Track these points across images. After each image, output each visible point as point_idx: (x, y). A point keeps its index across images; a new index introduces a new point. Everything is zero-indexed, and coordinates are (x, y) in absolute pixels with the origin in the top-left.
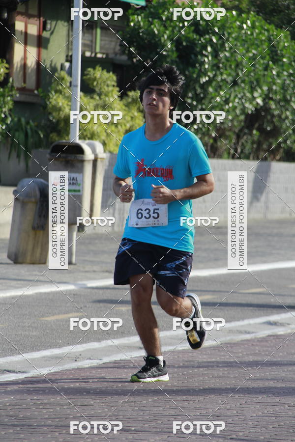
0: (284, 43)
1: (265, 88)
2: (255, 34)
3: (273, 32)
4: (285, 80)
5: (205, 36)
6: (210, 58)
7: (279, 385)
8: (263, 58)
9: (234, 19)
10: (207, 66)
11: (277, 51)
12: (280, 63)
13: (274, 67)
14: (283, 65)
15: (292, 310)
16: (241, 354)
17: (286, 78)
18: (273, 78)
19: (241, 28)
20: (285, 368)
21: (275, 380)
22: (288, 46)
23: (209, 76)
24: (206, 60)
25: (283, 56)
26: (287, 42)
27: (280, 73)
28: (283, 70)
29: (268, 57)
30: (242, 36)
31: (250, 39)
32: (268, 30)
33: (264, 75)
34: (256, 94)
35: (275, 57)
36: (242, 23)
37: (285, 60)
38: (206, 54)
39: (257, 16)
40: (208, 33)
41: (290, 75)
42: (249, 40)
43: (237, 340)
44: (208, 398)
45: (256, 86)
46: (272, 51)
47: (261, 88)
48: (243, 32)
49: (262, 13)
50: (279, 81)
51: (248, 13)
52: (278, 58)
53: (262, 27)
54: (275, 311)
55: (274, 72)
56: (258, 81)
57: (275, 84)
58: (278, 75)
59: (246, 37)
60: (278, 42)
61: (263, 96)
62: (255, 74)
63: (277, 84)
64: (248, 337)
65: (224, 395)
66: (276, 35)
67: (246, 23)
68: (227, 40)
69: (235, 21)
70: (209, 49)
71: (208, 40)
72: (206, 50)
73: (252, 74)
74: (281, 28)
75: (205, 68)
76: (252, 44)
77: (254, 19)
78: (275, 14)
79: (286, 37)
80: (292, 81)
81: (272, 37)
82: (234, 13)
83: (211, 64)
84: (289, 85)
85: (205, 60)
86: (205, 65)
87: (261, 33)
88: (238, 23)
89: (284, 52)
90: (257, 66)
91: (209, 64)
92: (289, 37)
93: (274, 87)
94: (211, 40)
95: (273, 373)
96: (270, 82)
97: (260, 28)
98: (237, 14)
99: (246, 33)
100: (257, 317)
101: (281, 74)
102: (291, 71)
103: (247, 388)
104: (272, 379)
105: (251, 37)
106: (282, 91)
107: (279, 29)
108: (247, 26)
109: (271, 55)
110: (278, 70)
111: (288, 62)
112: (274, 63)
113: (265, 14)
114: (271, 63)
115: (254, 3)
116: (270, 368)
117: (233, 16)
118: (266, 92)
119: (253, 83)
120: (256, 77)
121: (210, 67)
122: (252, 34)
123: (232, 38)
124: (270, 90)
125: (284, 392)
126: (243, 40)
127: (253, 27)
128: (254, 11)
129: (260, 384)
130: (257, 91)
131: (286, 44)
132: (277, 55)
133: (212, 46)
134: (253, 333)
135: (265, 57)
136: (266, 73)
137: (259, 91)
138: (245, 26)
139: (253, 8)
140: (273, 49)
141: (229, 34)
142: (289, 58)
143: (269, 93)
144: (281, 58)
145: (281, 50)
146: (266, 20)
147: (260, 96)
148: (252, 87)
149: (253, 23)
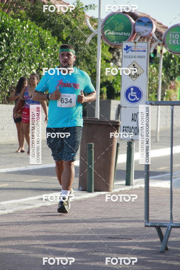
0: (48, 38)
1: (38, 64)
2: (31, 33)
3: (42, 31)
4: (49, 59)
5: (2, 33)
6: (5, 46)
7: (48, 234)
8: (36, 46)
9: (18, 24)
10: (3, 51)
11: (44, 42)
12: (46, 49)
13: (42, 51)
14: (47, 51)
15: (55, 191)
16: (26, 217)
17: (49, 58)
18: (42, 58)
19: (23, 29)
20: (51, 225)
21: (45, 232)
23: (5, 57)
24: (3, 47)
25: (47, 45)
26: (50, 37)
27: (46, 55)
28: (48, 53)
29: (39, 46)
30: (23, 33)
31: (28, 35)
32: (38, 30)
33: (37, 56)
34: (32, 67)
36: (23, 26)
37: (48, 47)
38: (3, 43)
39: (32, 22)
40: (4, 32)
41: (52, 56)
42: (27, 36)
43: (24, 209)
44: (7, 243)
45: (32, 62)
46: (41, 43)
47: (35, 63)
48: (24, 31)
49: (35, 20)
50: (45, 60)
51: (27, 20)
52: (44, 46)
53: (35, 28)
54: (45, 192)
55: (43, 55)
56: (33, 59)
57: (43, 61)
58: (45, 56)
59: (25, 33)
60: (45, 37)
61: (37, 68)
62: (31, 56)
63: (45, 61)
64: (30, 207)
65: (16, 241)
66: (43, 33)
67: (26, 26)
68: (15, 35)
70: (4, 41)
71: (4, 35)
72: (2, 41)
73: (30, 56)
74: (46, 29)
75: (3, 52)
76: (30, 38)
77: (30, 24)
78: (42, 21)
79: (48, 34)
80: (53, 59)
81: (41, 34)
82: (19, 20)
83: (6, 50)
84: (51, 62)
85: (2, 47)
86: (2, 50)
87: (34, 32)
88: (21, 26)
89: (48, 43)
90: (33, 51)
91: (4, 50)
92: (51, 34)
93: (43, 63)
95: (44, 228)
96: (40, 60)
98: (20, 21)
99: (25, 32)
100: (35, 196)
101: (46, 56)
102: (52, 54)
103: (30, 237)
104: (44, 231)
105: (29, 34)
106: (47, 65)
107: (45, 30)
108: (26, 28)
109: (40, 45)
110: (44, 53)
111: (50, 49)
112: (42, 49)
113: (37, 21)
114: (40, 49)
115: (30, 15)
116: (43, 225)
117: (18, 22)
118: (38, 66)
119: (31, 61)
120: (32, 57)
121: (5, 51)
122: (29, 32)
123: (18, 34)
124: (40, 65)
125: (51, 239)
126: (24, 36)
127: (30, 28)
128: (30, 20)
129: (37, 234)
130: (33, 65)
131: (49, 38)
132: (44, 44)
133: (5, 39)
134: (32, 205)
135: (37, 46)
136: (38, 55)
137: (34, 65)
138: (25, 27)
139: (29, 18)
140: (42, 41)
141: (15, 32)
142: (51, 46)
143: (40, 66)
144: (46, 46)
145: (46, 42)
146: (37, 25)
147: (35, 68)
148: (30, 63)
149: (30, 26)
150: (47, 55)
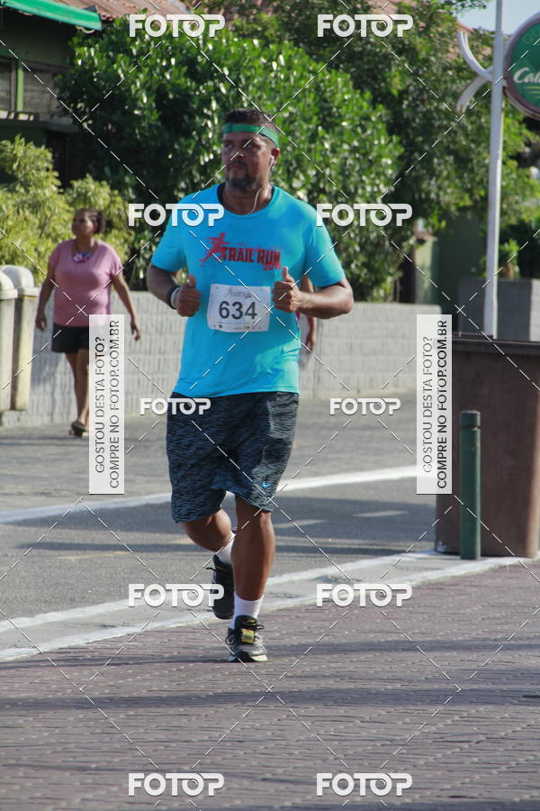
0: (343, 94)
1: (312, 173)
2: (292, 80)
3: (324, 75)
4: (346, 159)
5: (206, 82)
6: (216, 121)
7: (345, 686)
8: (308, 120)
9: (256, 54)
10: (210, 135)
11: (331, 108)
12: (337, 129)
13: (327, 136)
14: (341, 133)
15: (364, 556)
16: (278, 634)
17: (346, 154)
18: (325, 156)
19: (268, 68)
20: (354, 657)
21: (337, 677)
22: (349, 100)
23: (214, 153)
24: (209, 124)
25: (341, 117)
26: (348, 92)
27: (337, 146)
28: (342, 142)
29: (315, 118)
30: (271, 83)
31: (285, 87)
32: (314, 73)
33: (309, 151)
34: (296, 184)
35: (328, 119)
36: (270, 60)
37: (344, 124)
38: (210, 113)
39: (296, 49)
40: (212, 78)
41: (354, 150)
42: (282, 90)
43: (271, 609)
44: (222, 710)
45: (295, 169)
46: (322, 109)
47: (304, 172)
48: (273, 75)
49: (304, 43)
50: (335, 160)
51: (280, 42)
52: (333, 119)
53: (304, 67)
54: (334, 558)
55: (327, 146)
56: (299, 159)
57: (328, 165)
58: (333, 151)
59: (276, 83)
60: (334, 94)
61: (309, 187)
62: (294, 148)
63: (333, 166)
64: (290, 603)
65: (249, 704)
66: (329, 81)
67: (277, 60)
68: (245, 89)
69: (258, 57)
70: (214, 105)
71: (212, 89)
72: (209, 108)
73: (289, 148)
74: (337, 68)
75: (209, 139)
76: (289, 97)
77: (290, 52)
78: (325, 45)
79: (345, 84)
80: (358, 159)
81: (322, 85)
82: (256, 42)
83: (218, 131)
84: (353, 167)
85: (206, 125)
86: (207, 134)
87: (302, 77)
88: (263, 60)
89: (343, 110)
90: (298, 134)
91: (214, 132)
92: (351, 84)
93: (328, 171)
94: (218, 89)
95: (333, 665)
96: (320, 162)
97: (301, 69)
98: (260, 43)
99: (276, 77)
100: (306, 569)
101: (338, 149)
102: (356, 143)
103: (290, 692)
104: (330, 677)
105: (286, 84)
106: (341, 178)
107: (333, 71)
108: (279, 65)
109: (321, 116)
110: (333, 141)
111: (350, 127)
112: (326, 129)
113: (309, 44)
114: (320, 128)
115: (290, 26)
116: (328, 657)
117: (254, 48)
118: (313, 180)
119: (291, 165)
120: (296, 153)
121: (216, 137)
122: (287, 79)
123: (254, 86)
124: (319, 175)
125: (352, 698)
126: (272, 89)
127: (289, 67)
128: (289, 40)
129: (312, 685)
130: (298, 178)
131: (346, 97)
132: (330, 115)
133: (218, 100)
134: (297, 596)
135: (311, 119)
136: (313, 146)
137: (302, 177)
138: (274, 65)
139: (287, 35)
140: (326, 105)
141: (248, 78)
142: (352, 120)
143: (319, 181)
144: (338, 121)
145: (338, 108)
146: (311, 55)
147: (304, 186)
148: (289, 172)
149: (289, 60)
150: (341, 146)
